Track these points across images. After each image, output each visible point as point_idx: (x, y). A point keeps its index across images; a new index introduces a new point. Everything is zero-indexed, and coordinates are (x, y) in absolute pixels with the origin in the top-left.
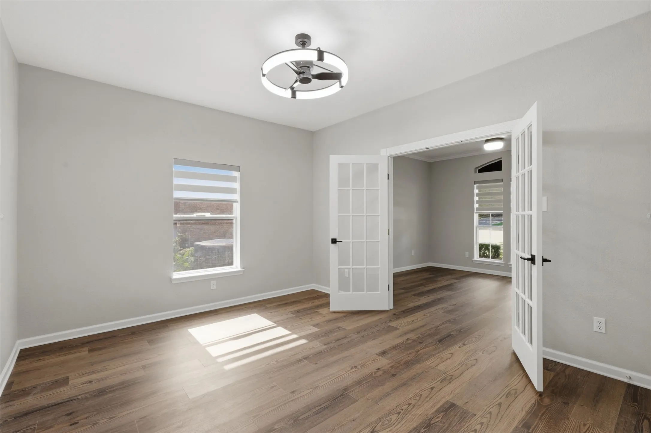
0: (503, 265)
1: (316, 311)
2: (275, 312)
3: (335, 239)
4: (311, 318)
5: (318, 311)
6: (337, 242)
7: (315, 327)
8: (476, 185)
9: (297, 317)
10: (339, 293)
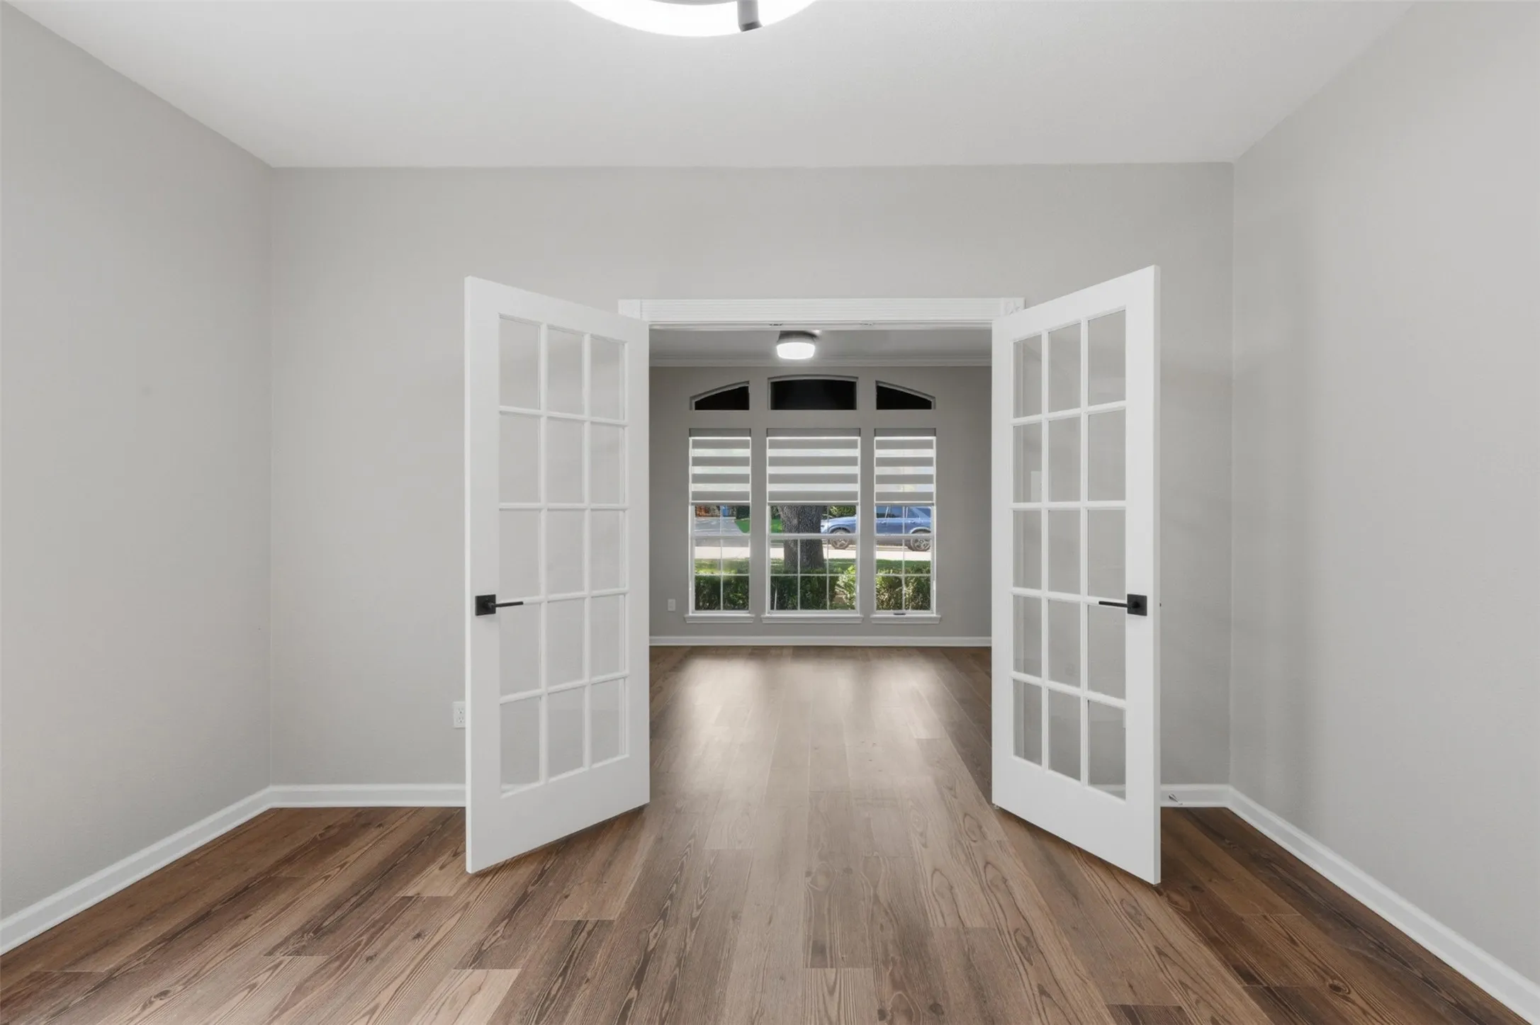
0: (751, 622)
1: (401, 894)
2: (188, 983)
3: (492, 598)
4: (418, 936)
5: (411, 892)
6: (497, 609)
7: (481, 966)
8: (691, 439)
9: (343, 958)
10: (505, 795)
